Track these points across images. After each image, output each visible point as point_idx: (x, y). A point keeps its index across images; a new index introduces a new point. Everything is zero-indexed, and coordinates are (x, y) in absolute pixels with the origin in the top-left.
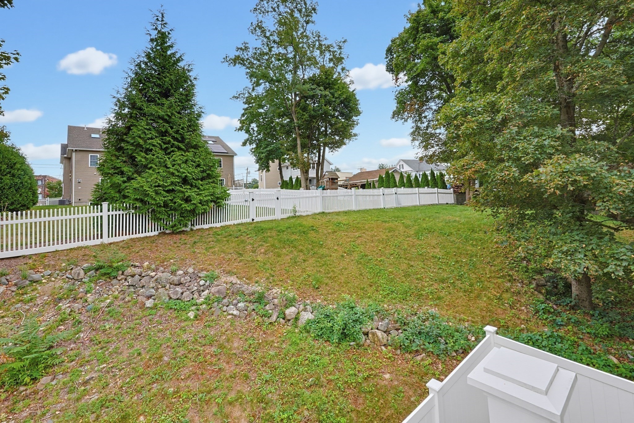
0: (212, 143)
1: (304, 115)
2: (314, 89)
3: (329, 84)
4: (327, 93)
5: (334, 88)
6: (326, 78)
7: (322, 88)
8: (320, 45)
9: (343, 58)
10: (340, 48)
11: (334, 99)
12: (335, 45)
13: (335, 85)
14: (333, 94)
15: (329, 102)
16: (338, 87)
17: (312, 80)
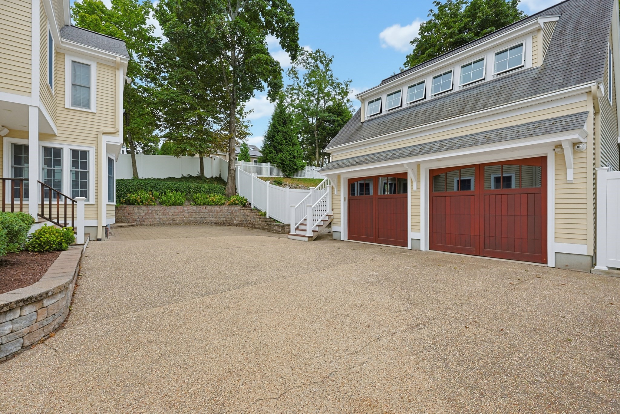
0: (253, 149)
1: (324, 133)
2: (330, 116)
3: (340, 113)
4: (339, 119)
5: (343, 115)
6: (338, 109)
7: (336, 115)
8: (333, 83)
9: (348, 92)
10: (347, 86)
11: (343, 123)
12: (343, 84)
13: (343, 113)
14: (342, 120)
15: (340, 125)
16: (346, 115)
17: (329, 109)
